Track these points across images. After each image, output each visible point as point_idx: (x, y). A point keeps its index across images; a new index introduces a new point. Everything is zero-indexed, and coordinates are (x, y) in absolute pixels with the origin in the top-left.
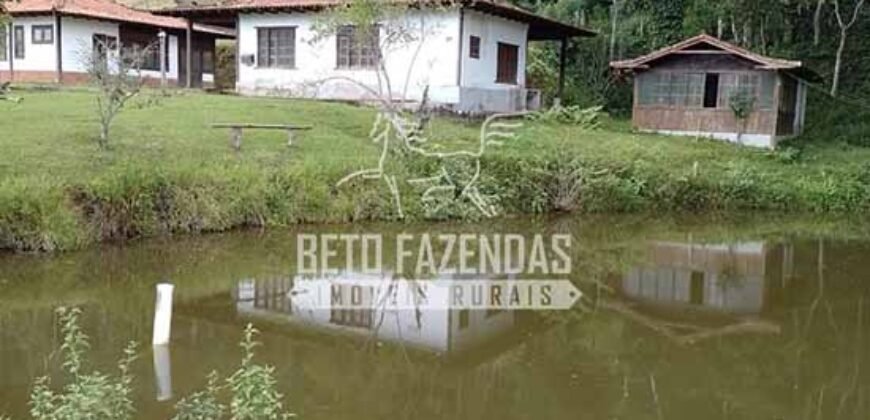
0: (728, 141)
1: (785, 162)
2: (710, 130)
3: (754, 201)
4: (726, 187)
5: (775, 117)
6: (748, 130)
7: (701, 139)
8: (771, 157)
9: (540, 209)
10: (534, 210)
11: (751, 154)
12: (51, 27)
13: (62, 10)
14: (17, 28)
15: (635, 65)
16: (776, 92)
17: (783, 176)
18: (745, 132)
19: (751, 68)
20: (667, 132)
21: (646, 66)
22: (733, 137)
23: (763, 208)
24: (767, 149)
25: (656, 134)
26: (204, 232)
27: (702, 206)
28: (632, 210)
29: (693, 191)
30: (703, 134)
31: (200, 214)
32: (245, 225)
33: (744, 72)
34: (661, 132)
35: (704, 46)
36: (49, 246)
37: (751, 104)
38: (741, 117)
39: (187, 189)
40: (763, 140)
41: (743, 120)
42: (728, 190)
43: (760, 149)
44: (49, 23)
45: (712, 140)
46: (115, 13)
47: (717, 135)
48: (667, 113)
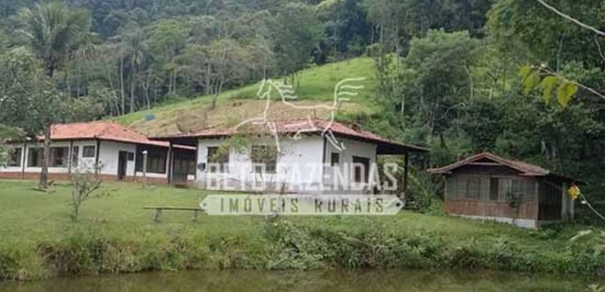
0: (507, 223)
1: (543, 238)
2: (495, 215)
3: (510, 266)
4: (492, 254)
5: (536, 208)
6: (520, 216)
7: (488, 222)
8: (533, 235)
9: (354, 264)
10: (350, 265)
11: (520, 233)
12: (94, 147)
13: (101, 137)
14: (75, 148)
15: (443, 172)
16: (537, 191)
17: (538, 248)
18: (518, 217)
19: (517, 175)
20: (467, 217)
21: (450, 172)
22: (510, 221)
23: (516, 269)
24: (532, 230)
25: (460, 217)
26: (122, 272)
27: (474, 267)
28: (420, 268)
29: (467, 256)
30: (489, 218)
31: (122, 261)
32: (151, 269)
33: (515, 178)
34: (462, 216)
35: (485, 160)
36: (21, 277)
37: (520, 199)
38: (514, 207)
39: (115, 246)
40: (530, 224)
41: (515, 209)
42: (493, 256)
43: (528, 229)
44: (92, 145)
45: (495, 222)
46: (134, 139)
47: (499, 219)
48: (467, 203)
